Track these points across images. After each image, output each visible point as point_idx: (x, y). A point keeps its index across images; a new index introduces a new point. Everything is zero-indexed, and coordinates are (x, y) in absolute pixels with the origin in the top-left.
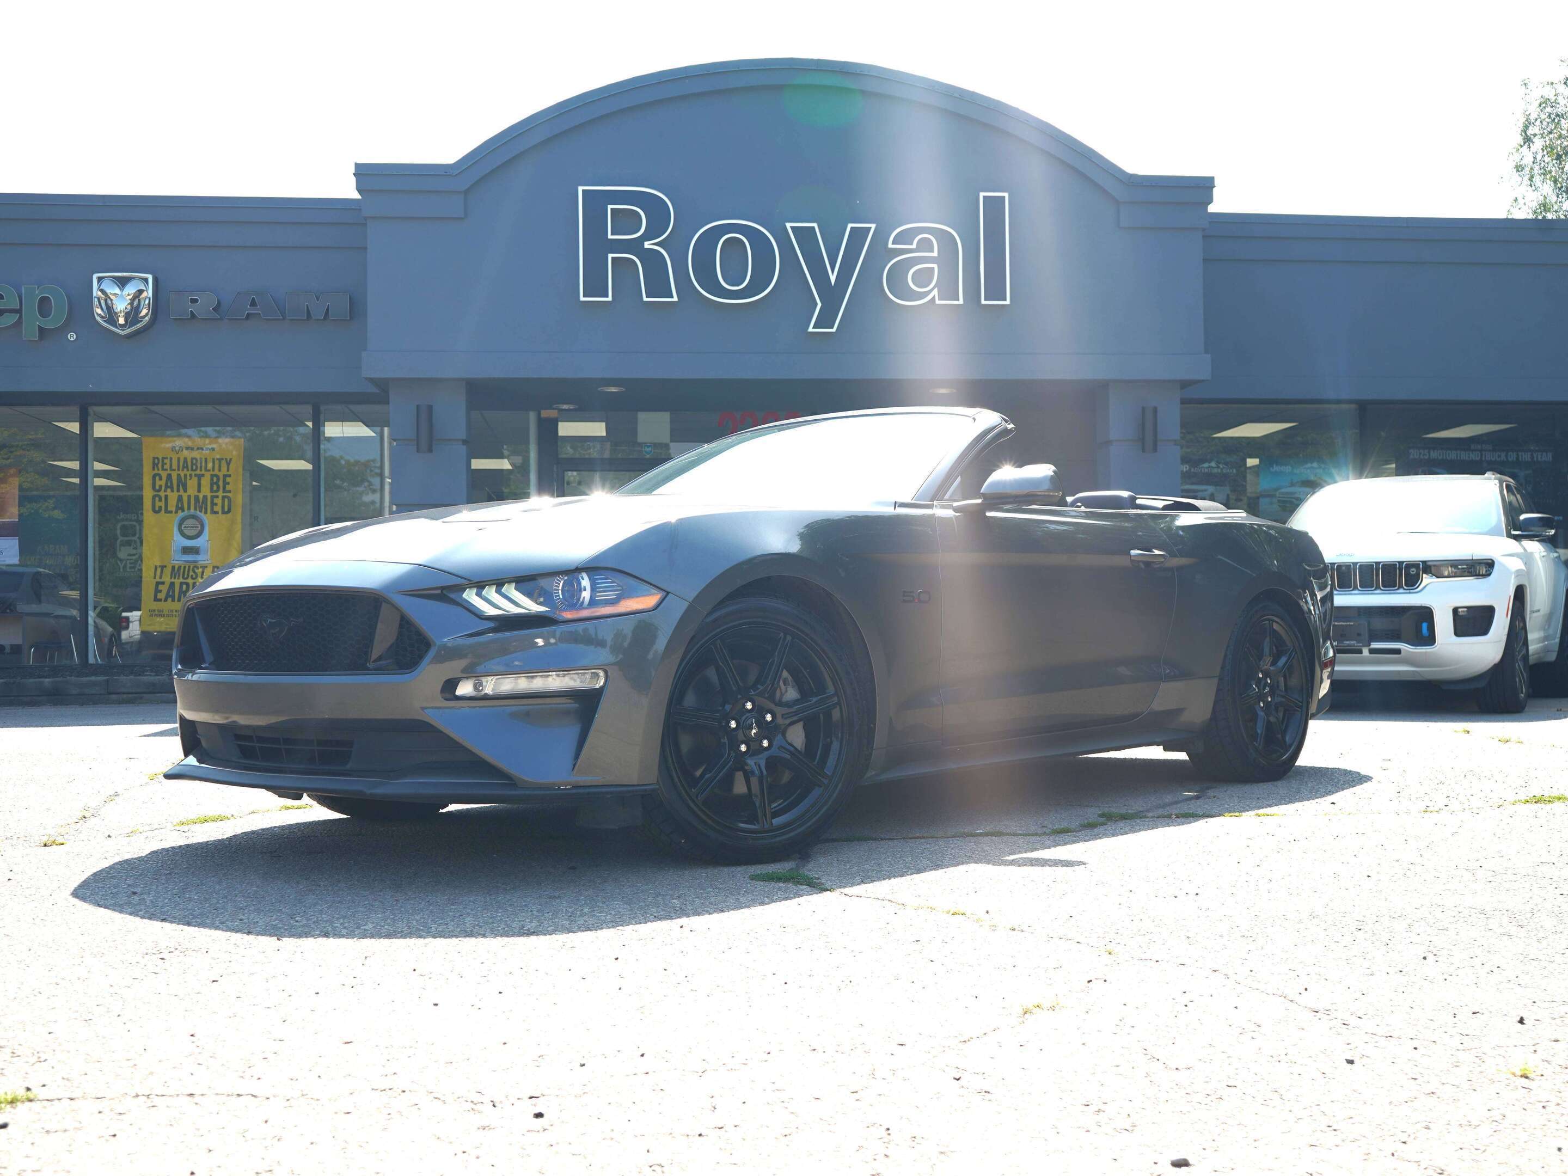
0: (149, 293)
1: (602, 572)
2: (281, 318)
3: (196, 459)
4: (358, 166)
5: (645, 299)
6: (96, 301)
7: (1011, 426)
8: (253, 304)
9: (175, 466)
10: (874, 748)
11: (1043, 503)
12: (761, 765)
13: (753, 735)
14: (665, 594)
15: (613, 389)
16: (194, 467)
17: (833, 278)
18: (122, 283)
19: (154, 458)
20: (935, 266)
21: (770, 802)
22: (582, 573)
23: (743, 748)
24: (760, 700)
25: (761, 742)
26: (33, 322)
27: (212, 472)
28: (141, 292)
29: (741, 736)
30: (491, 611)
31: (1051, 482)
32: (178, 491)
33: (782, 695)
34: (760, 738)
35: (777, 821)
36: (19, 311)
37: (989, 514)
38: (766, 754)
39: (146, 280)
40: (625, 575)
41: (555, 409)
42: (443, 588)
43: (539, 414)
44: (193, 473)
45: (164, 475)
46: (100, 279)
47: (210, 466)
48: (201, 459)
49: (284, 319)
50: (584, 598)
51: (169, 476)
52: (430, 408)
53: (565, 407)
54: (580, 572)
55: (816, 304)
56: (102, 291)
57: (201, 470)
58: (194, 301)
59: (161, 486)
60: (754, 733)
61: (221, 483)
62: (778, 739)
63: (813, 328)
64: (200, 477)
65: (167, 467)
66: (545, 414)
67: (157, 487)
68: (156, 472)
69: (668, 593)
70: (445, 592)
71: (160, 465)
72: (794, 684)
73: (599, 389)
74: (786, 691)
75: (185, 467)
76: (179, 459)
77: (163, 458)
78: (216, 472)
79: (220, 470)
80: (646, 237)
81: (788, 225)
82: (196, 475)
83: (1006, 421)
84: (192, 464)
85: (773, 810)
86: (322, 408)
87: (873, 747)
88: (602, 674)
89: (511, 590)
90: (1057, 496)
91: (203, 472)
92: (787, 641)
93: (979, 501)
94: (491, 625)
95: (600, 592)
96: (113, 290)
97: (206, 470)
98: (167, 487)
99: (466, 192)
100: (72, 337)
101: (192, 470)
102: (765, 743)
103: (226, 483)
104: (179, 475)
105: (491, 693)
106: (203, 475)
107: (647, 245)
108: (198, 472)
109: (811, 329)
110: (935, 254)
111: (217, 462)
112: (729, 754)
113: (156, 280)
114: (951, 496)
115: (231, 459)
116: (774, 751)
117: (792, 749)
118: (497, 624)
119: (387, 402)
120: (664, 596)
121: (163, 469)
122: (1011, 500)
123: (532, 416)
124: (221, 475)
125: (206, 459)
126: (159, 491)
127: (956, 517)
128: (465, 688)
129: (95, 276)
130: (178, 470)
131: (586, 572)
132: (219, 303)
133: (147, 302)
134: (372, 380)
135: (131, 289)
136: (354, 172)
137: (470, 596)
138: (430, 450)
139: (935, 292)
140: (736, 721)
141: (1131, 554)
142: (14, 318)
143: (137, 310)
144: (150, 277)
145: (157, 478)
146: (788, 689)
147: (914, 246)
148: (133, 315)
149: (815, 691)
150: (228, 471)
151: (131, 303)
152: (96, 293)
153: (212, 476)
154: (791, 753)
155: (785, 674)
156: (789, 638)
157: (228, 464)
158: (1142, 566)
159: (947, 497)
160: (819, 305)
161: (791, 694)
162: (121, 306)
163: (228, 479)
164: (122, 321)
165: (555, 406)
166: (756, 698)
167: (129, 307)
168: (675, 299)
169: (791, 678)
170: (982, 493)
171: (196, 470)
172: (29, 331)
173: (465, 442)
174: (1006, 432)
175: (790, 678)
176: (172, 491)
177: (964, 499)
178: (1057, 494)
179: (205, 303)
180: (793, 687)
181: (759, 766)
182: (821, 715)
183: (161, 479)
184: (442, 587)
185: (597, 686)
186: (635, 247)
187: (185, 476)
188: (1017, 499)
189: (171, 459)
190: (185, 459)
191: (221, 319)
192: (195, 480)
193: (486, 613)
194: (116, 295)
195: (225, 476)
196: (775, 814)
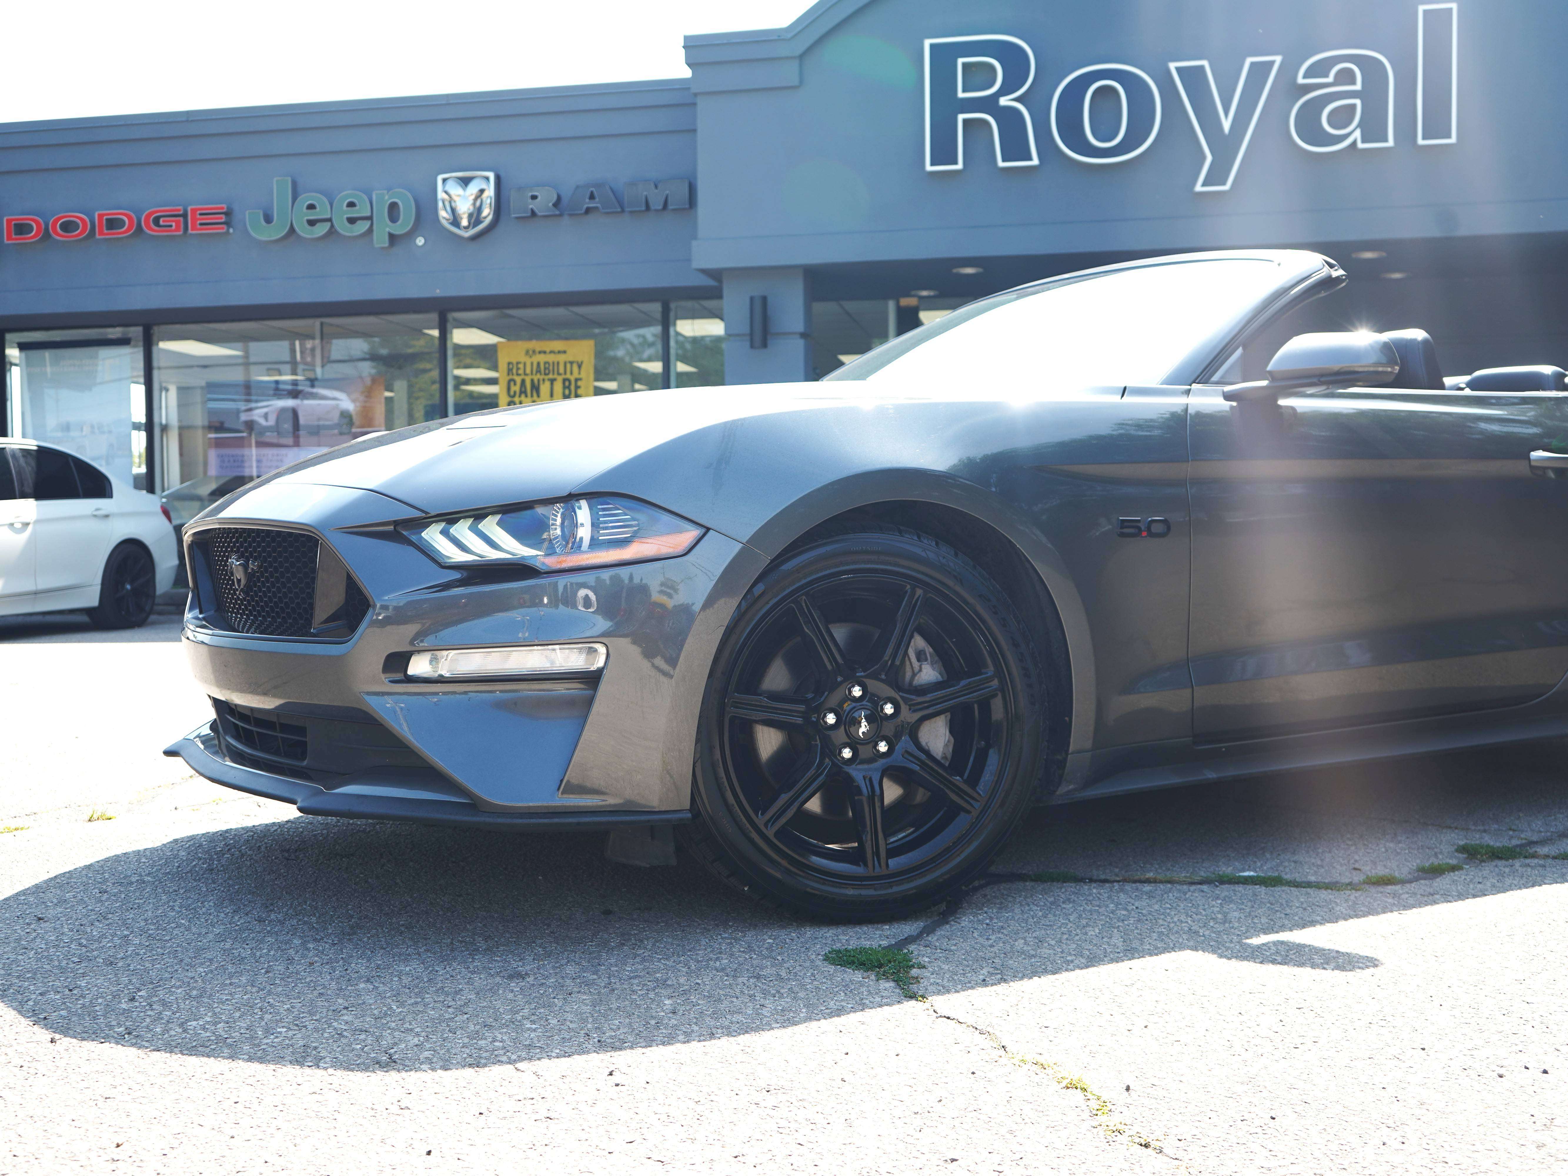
0: (490, 192)
1: (608, 500)
2: (619, 210)
3: (548, 363)
4: (686, 38)
5: (1001, 164)
6: (440, 204)
7: (1339, 272)
8: (592, 197)
9: (528, 371)
10: (1071, 750)
11: (1369, 384)
12: (873, 779)
13: (861, 734)
14: (704, 530)
15: (969, 271)
16: (547, 372)
17: (1227, 125)
18: (465, 182)
19: (509, 364)
20: (1358, 102)
21: (886, 836)
22: (581, 501)
23: (847, 753)
24: (872, 684)
25: (877, 744)
26: (383, 228)
27: (564, 376)
28: (482, 191)
29: (840, 736)
30: (459, 557)
31: (1381, 352)
32: (532, 396)
33: (914, 675)
34: (872, 740)
35: (894, 863)
36: (370, 218)
37: (1282, 402)
38: (881, 762)
39: (487, 179)
40: (642, 504)
41: (914, 296)
42: (396, 523)
43: (898, 302)
44: (546, 377)
45: (518, 380)
46: (444, 180)
47: (562, 370)
48: (553, 363)
49: (623, 211)
50: (581, 539)
51: (523, 381)
52: (764, 299)
53: (925, 293)
54: (578, 500)
55: (1204, 158)
56: (446, 192)
57: (553, 374)
58: (534, 197)
59: (515, 392)
60: (863, 733)
61: (573, 387)
62: (905, 741)
63: (1204, 185)
64: (552, 381)
65: (521, 372)
66: (905, 302)
67: (512, 393)
68: (511, 377)
69: (708, 529)
70: (399, 529)
71: (514, 371)
72: (936, 658)
73: (955, 271)
74: (920, 670)
75: (538, 371)
76: (532, 364)
77: (518, 363)
78: (568, 376)
79: (571, 373)
80: (1003, 92)
81: (1172, 66)
82: (549, 380)
83: (1331, 266)
84: (545, 369)
85: (890, 846)
86: (673, 305)
87: (1068, 750)
88: (602, 649)
89: (491, 526)
90: (1391, 372)
91: (555, 376)
92: (916, 597)
93: (1264, 383)
94: (456, 575)
95: (606, 528)
96: (455, 190)
97: (559, 374)
98: (521, 393)
99: (802, 57)
100: (420, 241)
101: (545, 374)
102: (883, 747)
103: (577, 387)
104: (532, 380)
105: (447, 675)
106: (555, 380)
107: (1004, 101)
108: (551, 376)
109: (1199, 188)
110: (1358, 87)
111: (568, 366)
112: (821, 763)
113: (498, 179)
114: (1222, 377)
115: (582, 363)
116: (897, 758)
117: (923, 757)
118: (465, 574)
119: (720, 297)
120: (702, 534)
121: (518, 374)
122: (1315, 380)
123: (891, 305)
124: (572, 379)
125: (558, 363)
126: (514, 396)
127: (1232, 407)
128: (419, 666)
129: (440, 178)
130: (532, 374)
131: (586, 499)
132: (559, 198)
133: (489, 201)
134: (704, 271)
135: (473, 188)
136: (683, 45)
137: (433, 536)
138: (765, 345)
139: (1357, 134)
140: (836, 715)
141: (1531, 458)
142: (367, 224)
143: (479, 210)
144: (491, 175)
145: (512, 383)
146: (923, 666)
147: (1330, 79)
148: (475, 217)
149: (966, 669)
150: (579, 373)
151: (474, 204)
152: (441, 195)
153: (564, 380)
154: (923, 764)
155: (919, 642)
156: (919, 592)
157: (580, 366)
158: (1551, 475)
159: (1215, 378)
160: (1209, 158)
161: (928, 674)
162: (464, 207)
163: (579, 383)
164: (465, 222)
165: (913, 293)
166: (868, 682)
167: (472, 208)
168: (1035, 161)
169: (931, 650)
170: (1270, 372)
171: (548, 374)
172: (380, 239)
173: (803, 335)
174: (1328, 282)
175: (929, 650)
176: (526, 396)
177: (1244, 381)
178: (1389, 369)
179: (545, 200)
180: (932, 664)
181: (871, 780)
182: (976, 706)
183: (515, 384)
184: (395, 521)
185: (594, 668)
186: (989, 105)
187: (539, 380)
188: (1323, 379)
189: (525, 364)
190: (538, 364)
191: (561, 215)
192: (548, 384)
193: (449, 558)
194: (459, 196)
195: (577, 380)
196: (893, 852)
